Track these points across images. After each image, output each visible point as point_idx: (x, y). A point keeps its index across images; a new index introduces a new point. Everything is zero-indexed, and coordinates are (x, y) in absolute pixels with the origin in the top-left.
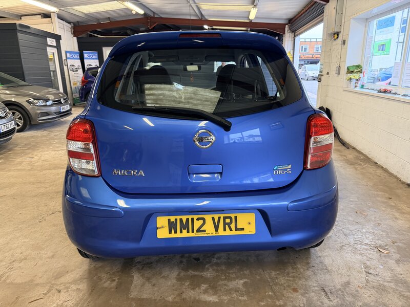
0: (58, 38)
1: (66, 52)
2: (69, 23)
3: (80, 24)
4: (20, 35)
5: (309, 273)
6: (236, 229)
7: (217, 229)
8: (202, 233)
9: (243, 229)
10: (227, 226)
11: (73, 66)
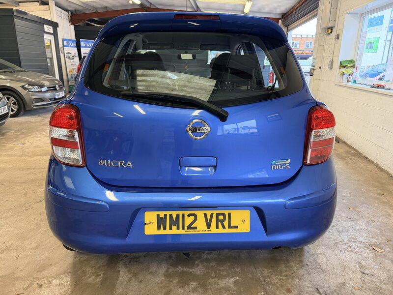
0: (55, 25)
1: (63, 40)
2: (67, 11)
3: (78, 13)
4: (17, 21)
5: (302, 272)
6: (230, 227)
7: (209, 226)
8: (193, 230)
9: (236, 227)
10: (220, 223)
11: (70, 53)
